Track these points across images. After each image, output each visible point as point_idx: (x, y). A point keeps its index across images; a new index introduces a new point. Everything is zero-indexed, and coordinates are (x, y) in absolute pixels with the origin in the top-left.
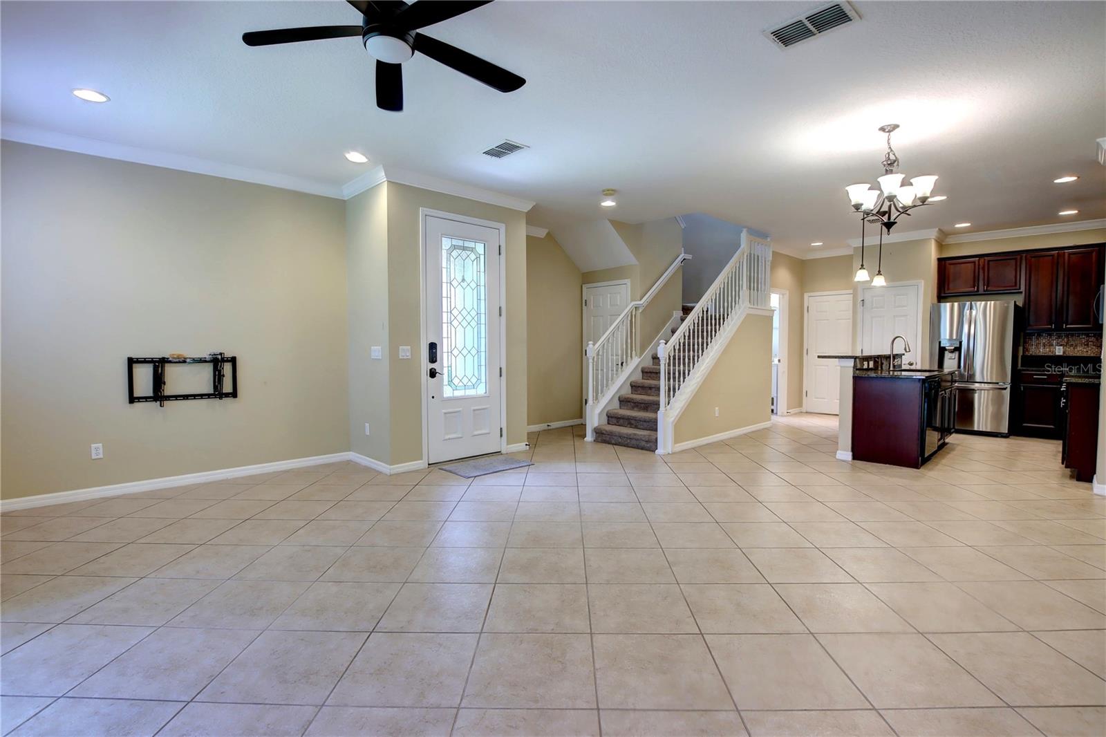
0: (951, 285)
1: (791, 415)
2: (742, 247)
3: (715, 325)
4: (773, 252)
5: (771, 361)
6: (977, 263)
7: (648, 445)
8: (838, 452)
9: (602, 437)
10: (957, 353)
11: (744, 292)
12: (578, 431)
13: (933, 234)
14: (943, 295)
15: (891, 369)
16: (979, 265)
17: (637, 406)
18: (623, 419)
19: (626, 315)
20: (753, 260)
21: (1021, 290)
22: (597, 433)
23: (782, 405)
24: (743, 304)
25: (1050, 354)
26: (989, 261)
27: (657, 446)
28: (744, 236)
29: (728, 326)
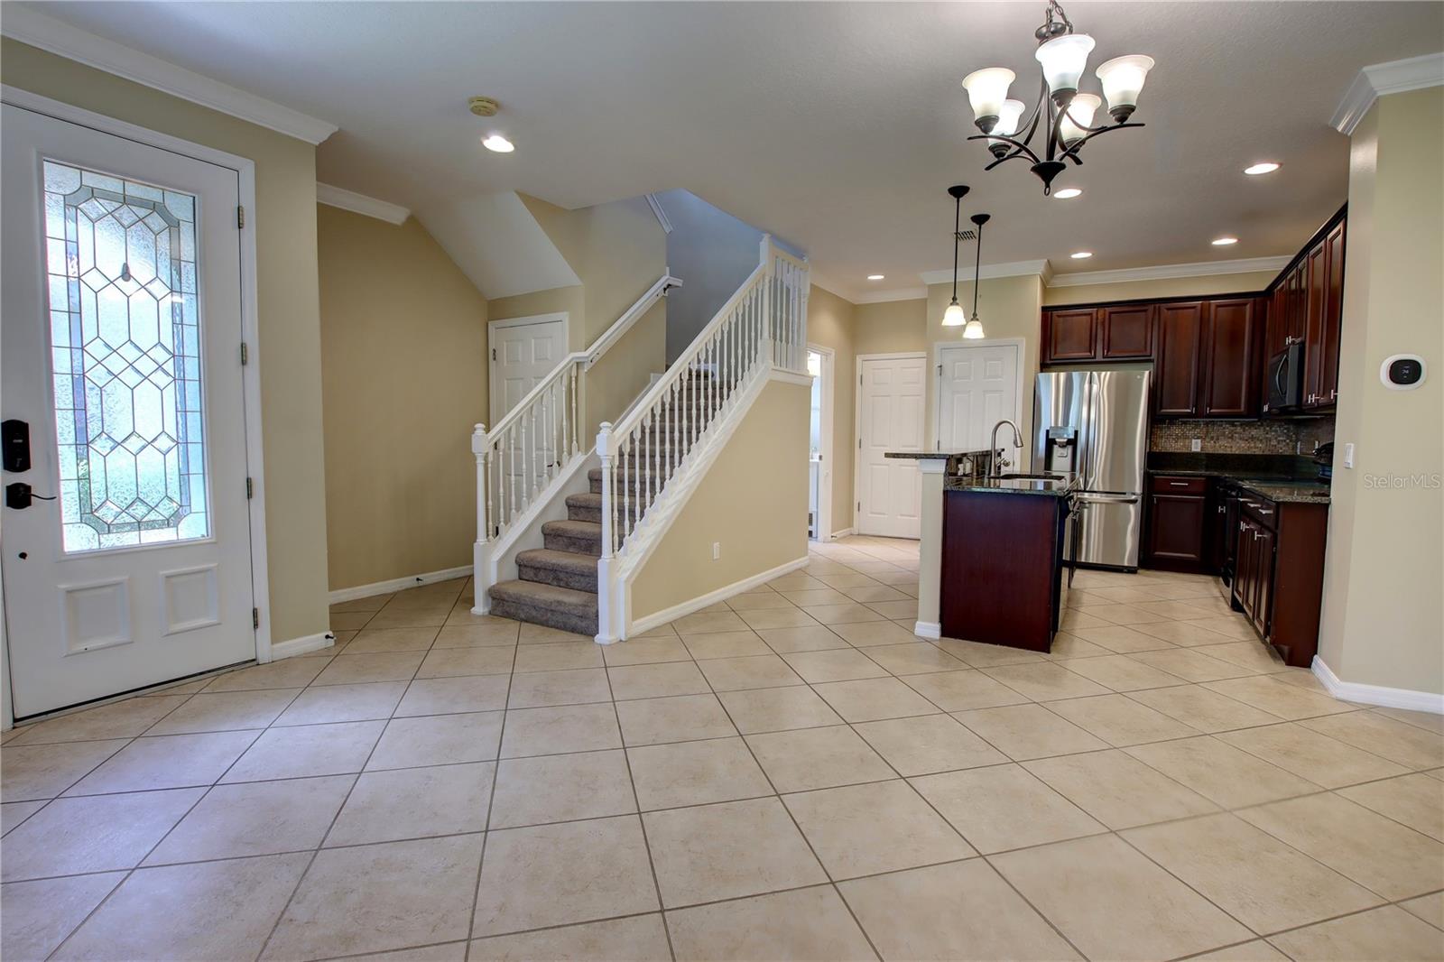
0: (1059, 349)
1: (835, 542)
2: (761, 264)
3: (714, 397)
4: (812, 285)
5: (808, 457)
6: (1094, 315)
7: (583, 624)
8: (918, 622)
9: (504, 606)
10: (1070, 448)
11: (765, 343)
12: (461, 591)
13: (1038, 267)
14: (1049, 362)
15: (992, 474)
16: (1097, 319)
17: (575, 544)
18: (545, 569)
19: (559, 376)
20: (780, 293)
21: (1152, 358)
22: (494, 599)
23: (823, 526)
24: (763, 362)
25: (1185, 450)
26: (1111, 313)
27: (597, 626)
28: (765, 245)
29: (737, 399)
